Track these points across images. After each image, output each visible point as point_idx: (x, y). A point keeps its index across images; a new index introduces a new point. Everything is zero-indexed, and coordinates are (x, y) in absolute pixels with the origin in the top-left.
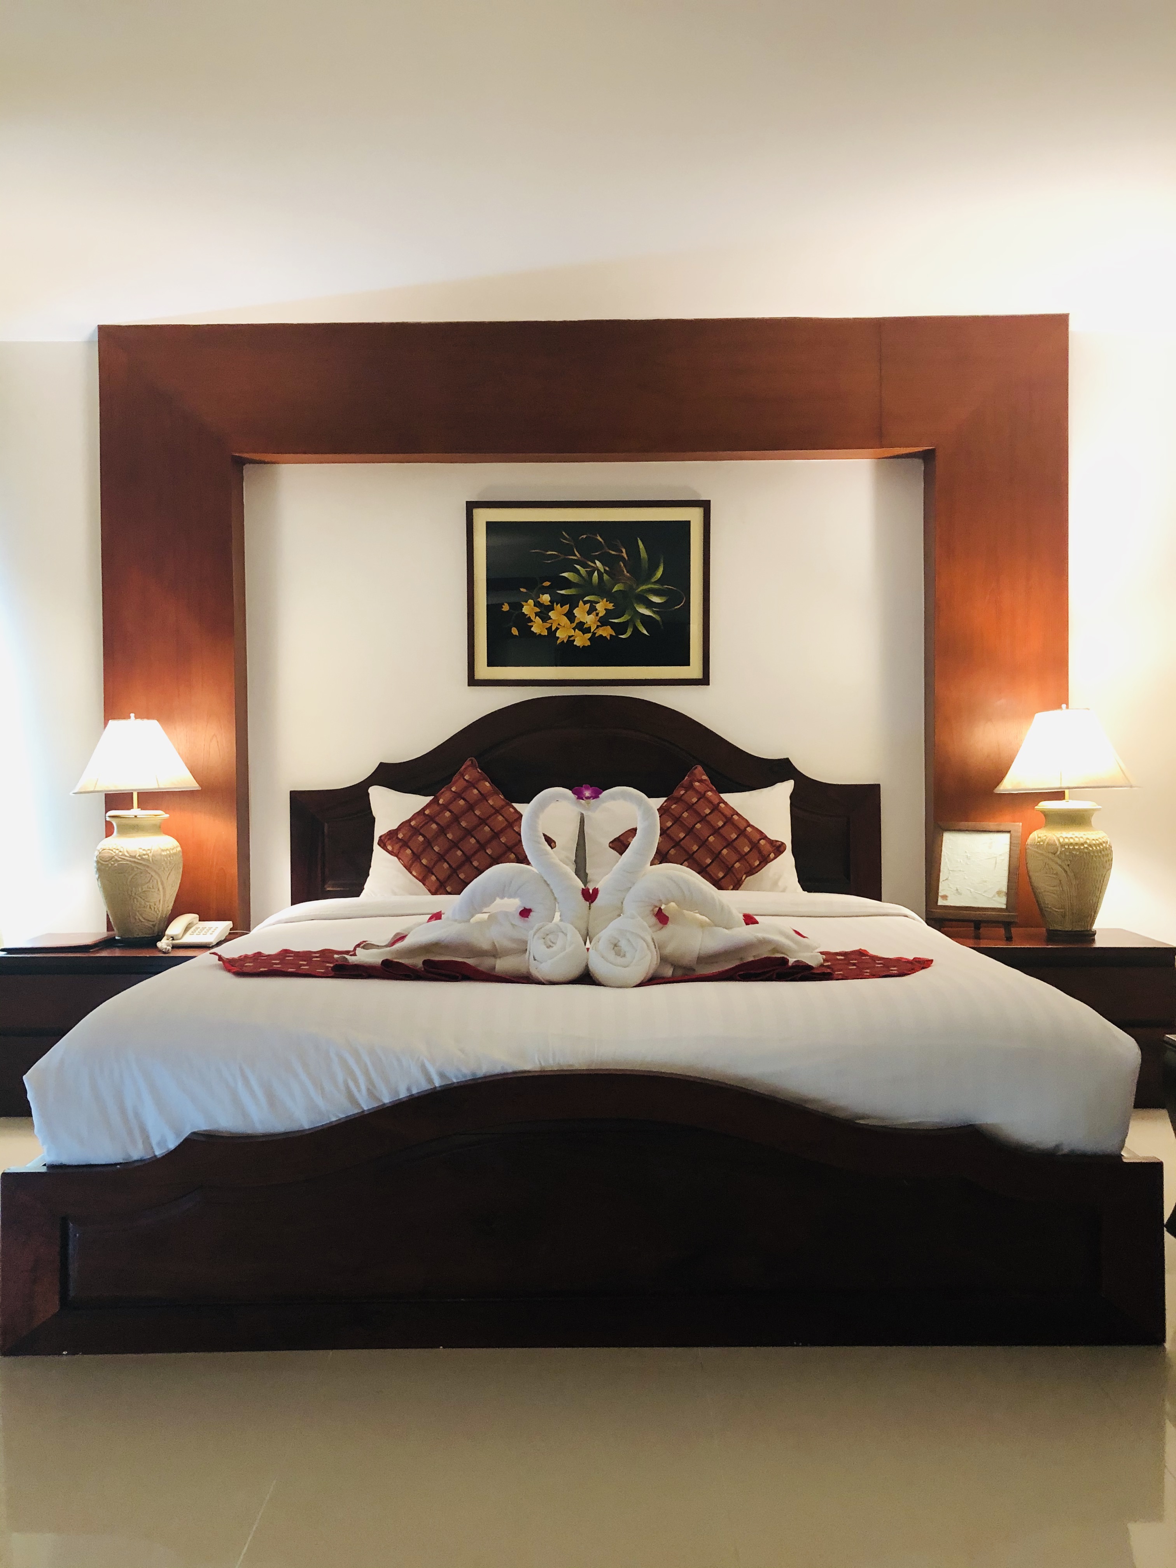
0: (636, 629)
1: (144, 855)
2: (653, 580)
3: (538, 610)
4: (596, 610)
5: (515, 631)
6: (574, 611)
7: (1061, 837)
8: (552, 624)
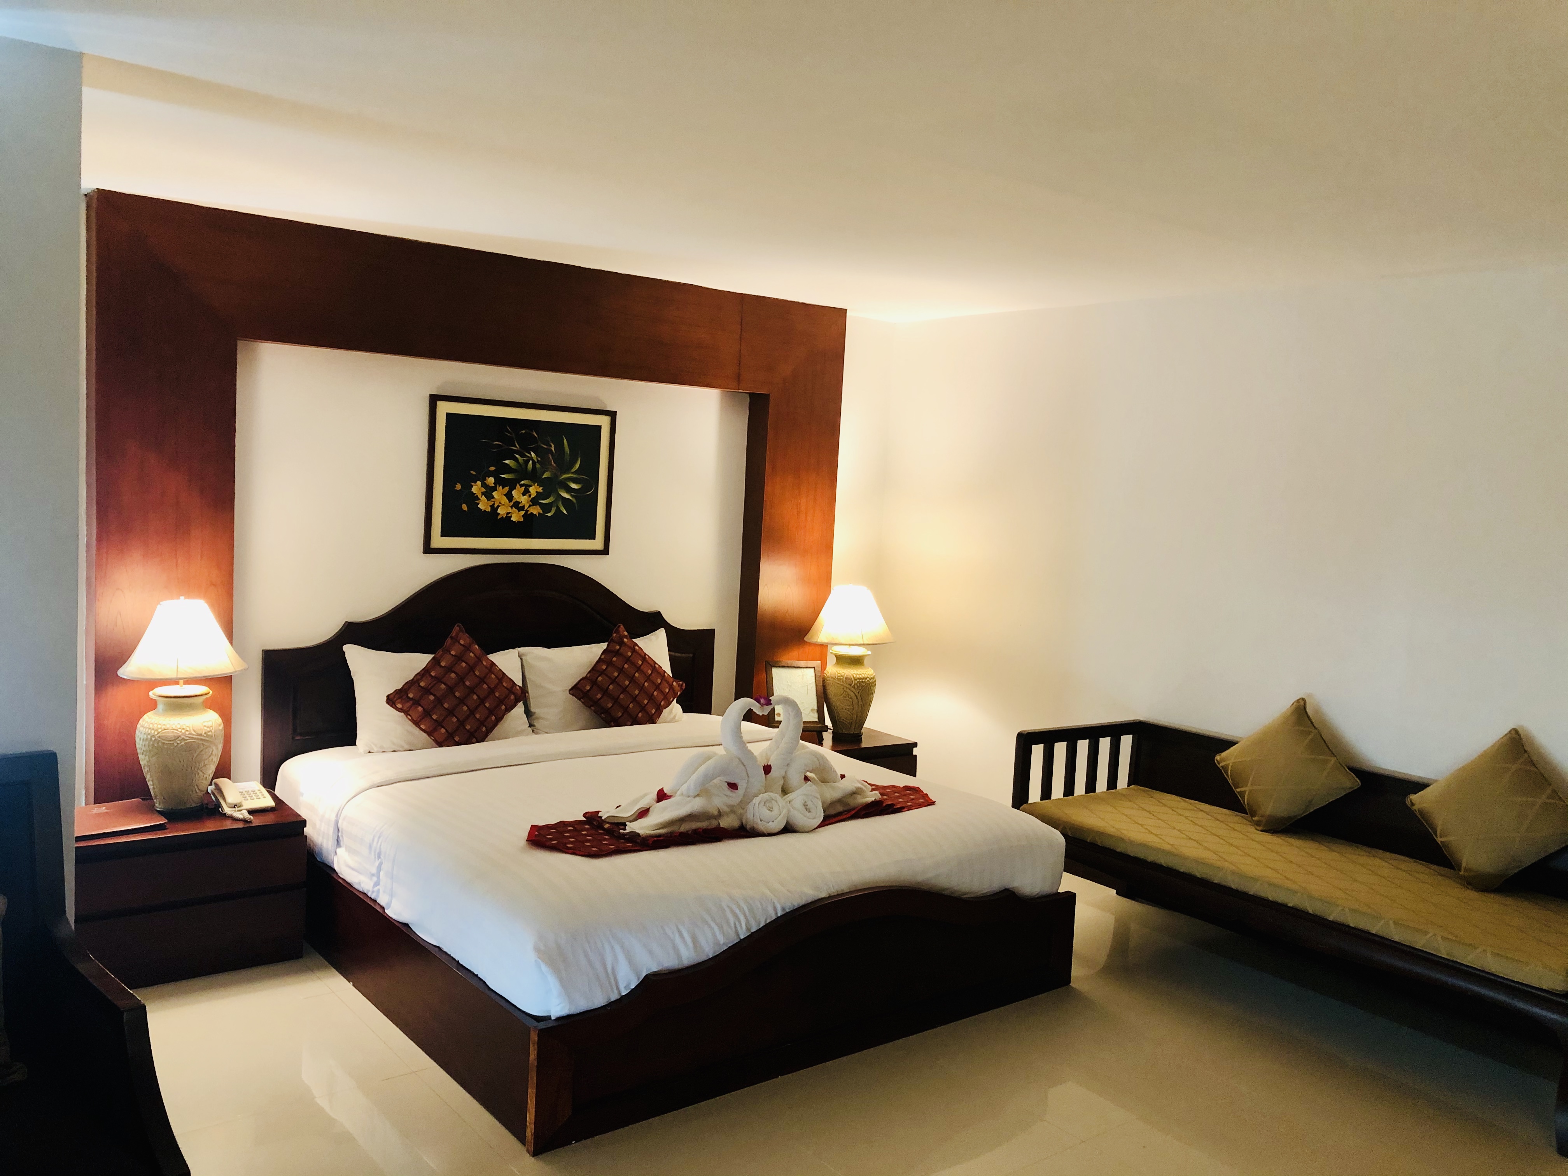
0: (558, 509)
2: (573, 470)
3: (484, 490)
4: (530, 492)
5: (465, 507)
6: (513, 492)
7: (854, 673)
8: (494, 502)
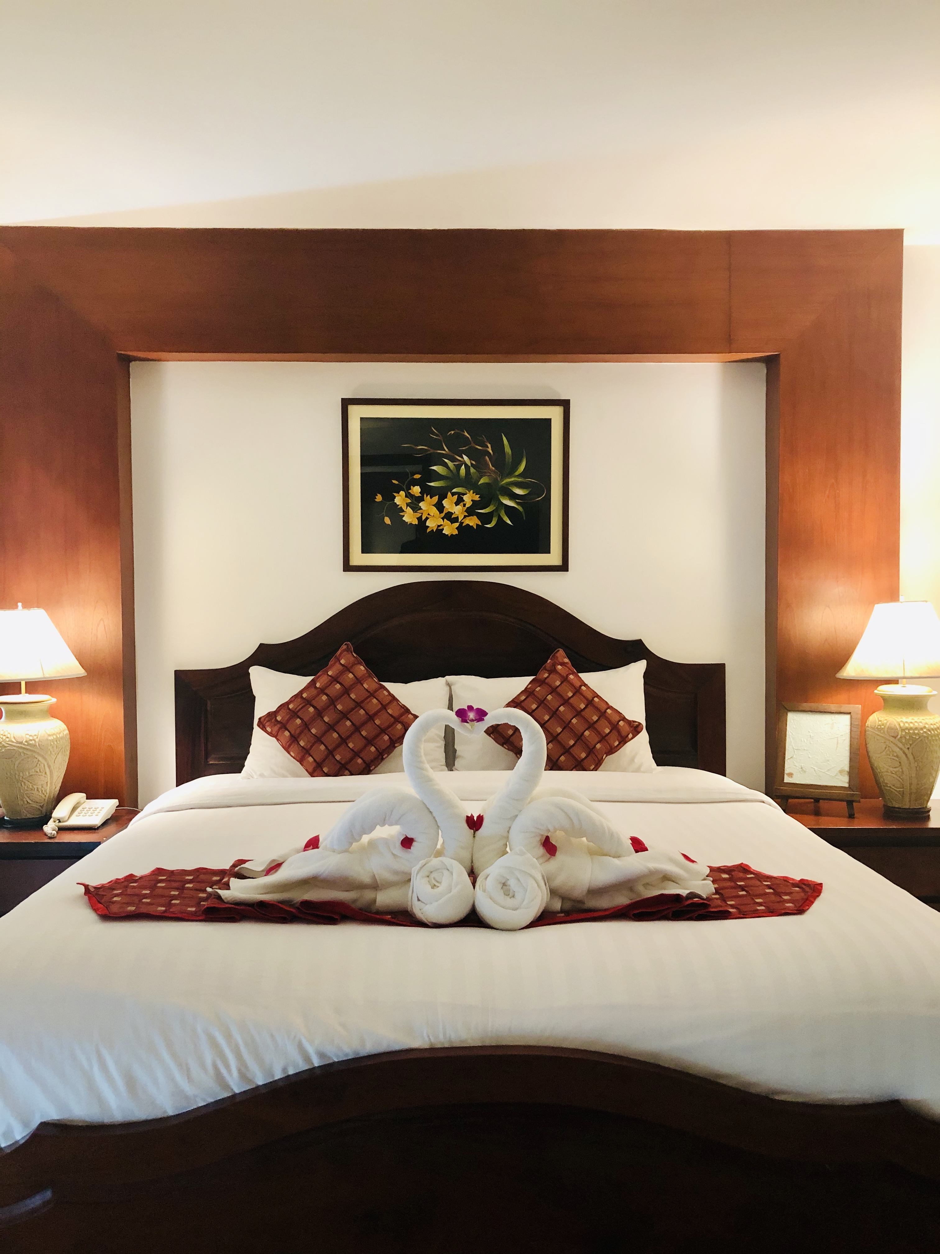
0: (500, 519)
1: (31, 740)
2: (517, 473)
3: (409, 501)
4: (464, 501)
5: (387, 521)
6: (443, 502)
7: (902, 721)
8: (422, 513)
